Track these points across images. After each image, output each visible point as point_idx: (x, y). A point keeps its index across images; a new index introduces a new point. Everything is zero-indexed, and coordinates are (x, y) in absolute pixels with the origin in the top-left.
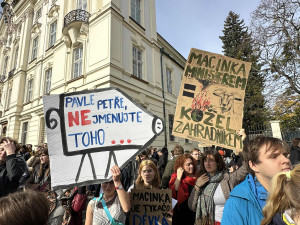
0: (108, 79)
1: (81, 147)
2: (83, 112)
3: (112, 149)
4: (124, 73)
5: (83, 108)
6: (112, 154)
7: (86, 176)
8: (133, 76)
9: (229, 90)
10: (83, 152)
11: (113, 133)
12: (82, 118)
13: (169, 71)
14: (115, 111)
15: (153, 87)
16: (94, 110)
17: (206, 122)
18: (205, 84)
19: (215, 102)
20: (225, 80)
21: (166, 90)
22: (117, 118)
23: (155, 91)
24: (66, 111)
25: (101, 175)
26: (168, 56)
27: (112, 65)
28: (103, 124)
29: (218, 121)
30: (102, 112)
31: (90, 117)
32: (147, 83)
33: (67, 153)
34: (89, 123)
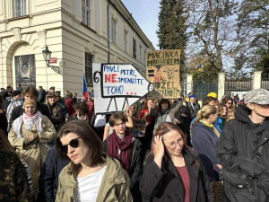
0: (60, 24)
1: (111, 94)
2: (113, 75)
3: (126, 97)
4: (74, 20)
5: (113, 73)
6: (126, 99)
7: (112, 109)
8: (82, 24)
9: (171, 67)
10: (111, 97)
11: (128, 88)
12: (112, 79)
13: (115, 21)
14: (130, 77)
15: (99, 36)
16: (119, 75)
17: (163, 87)
18: (158, 67)
19: (165, 76)
20: (168, 62)
21: (111, 41)
22: (131, 81)
23: (102, 41)
24: (104, 73)
25: (120, 109)
26: (114, 6)
27: (63, 10)
28: (123, 83)
29: (168, 85)
30: (123, 76)
31: (116, 78)
32: (95, 32)
33: (103, 97)
34: (115, 81)
